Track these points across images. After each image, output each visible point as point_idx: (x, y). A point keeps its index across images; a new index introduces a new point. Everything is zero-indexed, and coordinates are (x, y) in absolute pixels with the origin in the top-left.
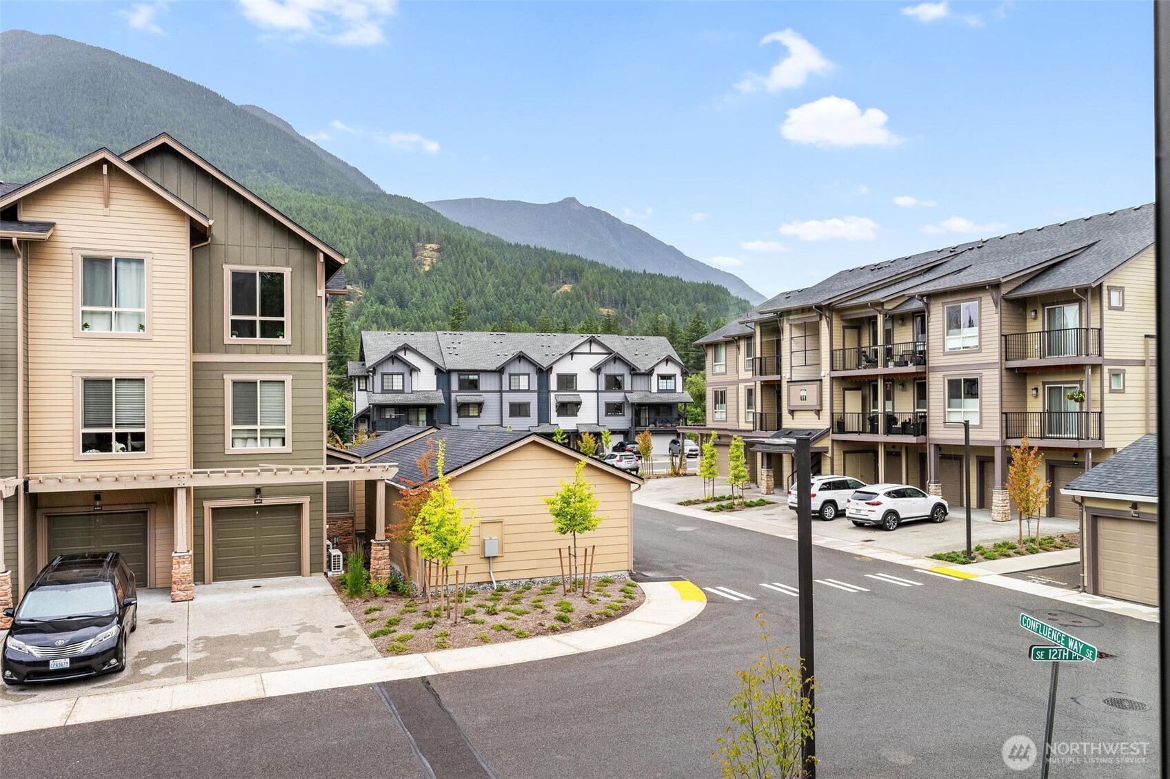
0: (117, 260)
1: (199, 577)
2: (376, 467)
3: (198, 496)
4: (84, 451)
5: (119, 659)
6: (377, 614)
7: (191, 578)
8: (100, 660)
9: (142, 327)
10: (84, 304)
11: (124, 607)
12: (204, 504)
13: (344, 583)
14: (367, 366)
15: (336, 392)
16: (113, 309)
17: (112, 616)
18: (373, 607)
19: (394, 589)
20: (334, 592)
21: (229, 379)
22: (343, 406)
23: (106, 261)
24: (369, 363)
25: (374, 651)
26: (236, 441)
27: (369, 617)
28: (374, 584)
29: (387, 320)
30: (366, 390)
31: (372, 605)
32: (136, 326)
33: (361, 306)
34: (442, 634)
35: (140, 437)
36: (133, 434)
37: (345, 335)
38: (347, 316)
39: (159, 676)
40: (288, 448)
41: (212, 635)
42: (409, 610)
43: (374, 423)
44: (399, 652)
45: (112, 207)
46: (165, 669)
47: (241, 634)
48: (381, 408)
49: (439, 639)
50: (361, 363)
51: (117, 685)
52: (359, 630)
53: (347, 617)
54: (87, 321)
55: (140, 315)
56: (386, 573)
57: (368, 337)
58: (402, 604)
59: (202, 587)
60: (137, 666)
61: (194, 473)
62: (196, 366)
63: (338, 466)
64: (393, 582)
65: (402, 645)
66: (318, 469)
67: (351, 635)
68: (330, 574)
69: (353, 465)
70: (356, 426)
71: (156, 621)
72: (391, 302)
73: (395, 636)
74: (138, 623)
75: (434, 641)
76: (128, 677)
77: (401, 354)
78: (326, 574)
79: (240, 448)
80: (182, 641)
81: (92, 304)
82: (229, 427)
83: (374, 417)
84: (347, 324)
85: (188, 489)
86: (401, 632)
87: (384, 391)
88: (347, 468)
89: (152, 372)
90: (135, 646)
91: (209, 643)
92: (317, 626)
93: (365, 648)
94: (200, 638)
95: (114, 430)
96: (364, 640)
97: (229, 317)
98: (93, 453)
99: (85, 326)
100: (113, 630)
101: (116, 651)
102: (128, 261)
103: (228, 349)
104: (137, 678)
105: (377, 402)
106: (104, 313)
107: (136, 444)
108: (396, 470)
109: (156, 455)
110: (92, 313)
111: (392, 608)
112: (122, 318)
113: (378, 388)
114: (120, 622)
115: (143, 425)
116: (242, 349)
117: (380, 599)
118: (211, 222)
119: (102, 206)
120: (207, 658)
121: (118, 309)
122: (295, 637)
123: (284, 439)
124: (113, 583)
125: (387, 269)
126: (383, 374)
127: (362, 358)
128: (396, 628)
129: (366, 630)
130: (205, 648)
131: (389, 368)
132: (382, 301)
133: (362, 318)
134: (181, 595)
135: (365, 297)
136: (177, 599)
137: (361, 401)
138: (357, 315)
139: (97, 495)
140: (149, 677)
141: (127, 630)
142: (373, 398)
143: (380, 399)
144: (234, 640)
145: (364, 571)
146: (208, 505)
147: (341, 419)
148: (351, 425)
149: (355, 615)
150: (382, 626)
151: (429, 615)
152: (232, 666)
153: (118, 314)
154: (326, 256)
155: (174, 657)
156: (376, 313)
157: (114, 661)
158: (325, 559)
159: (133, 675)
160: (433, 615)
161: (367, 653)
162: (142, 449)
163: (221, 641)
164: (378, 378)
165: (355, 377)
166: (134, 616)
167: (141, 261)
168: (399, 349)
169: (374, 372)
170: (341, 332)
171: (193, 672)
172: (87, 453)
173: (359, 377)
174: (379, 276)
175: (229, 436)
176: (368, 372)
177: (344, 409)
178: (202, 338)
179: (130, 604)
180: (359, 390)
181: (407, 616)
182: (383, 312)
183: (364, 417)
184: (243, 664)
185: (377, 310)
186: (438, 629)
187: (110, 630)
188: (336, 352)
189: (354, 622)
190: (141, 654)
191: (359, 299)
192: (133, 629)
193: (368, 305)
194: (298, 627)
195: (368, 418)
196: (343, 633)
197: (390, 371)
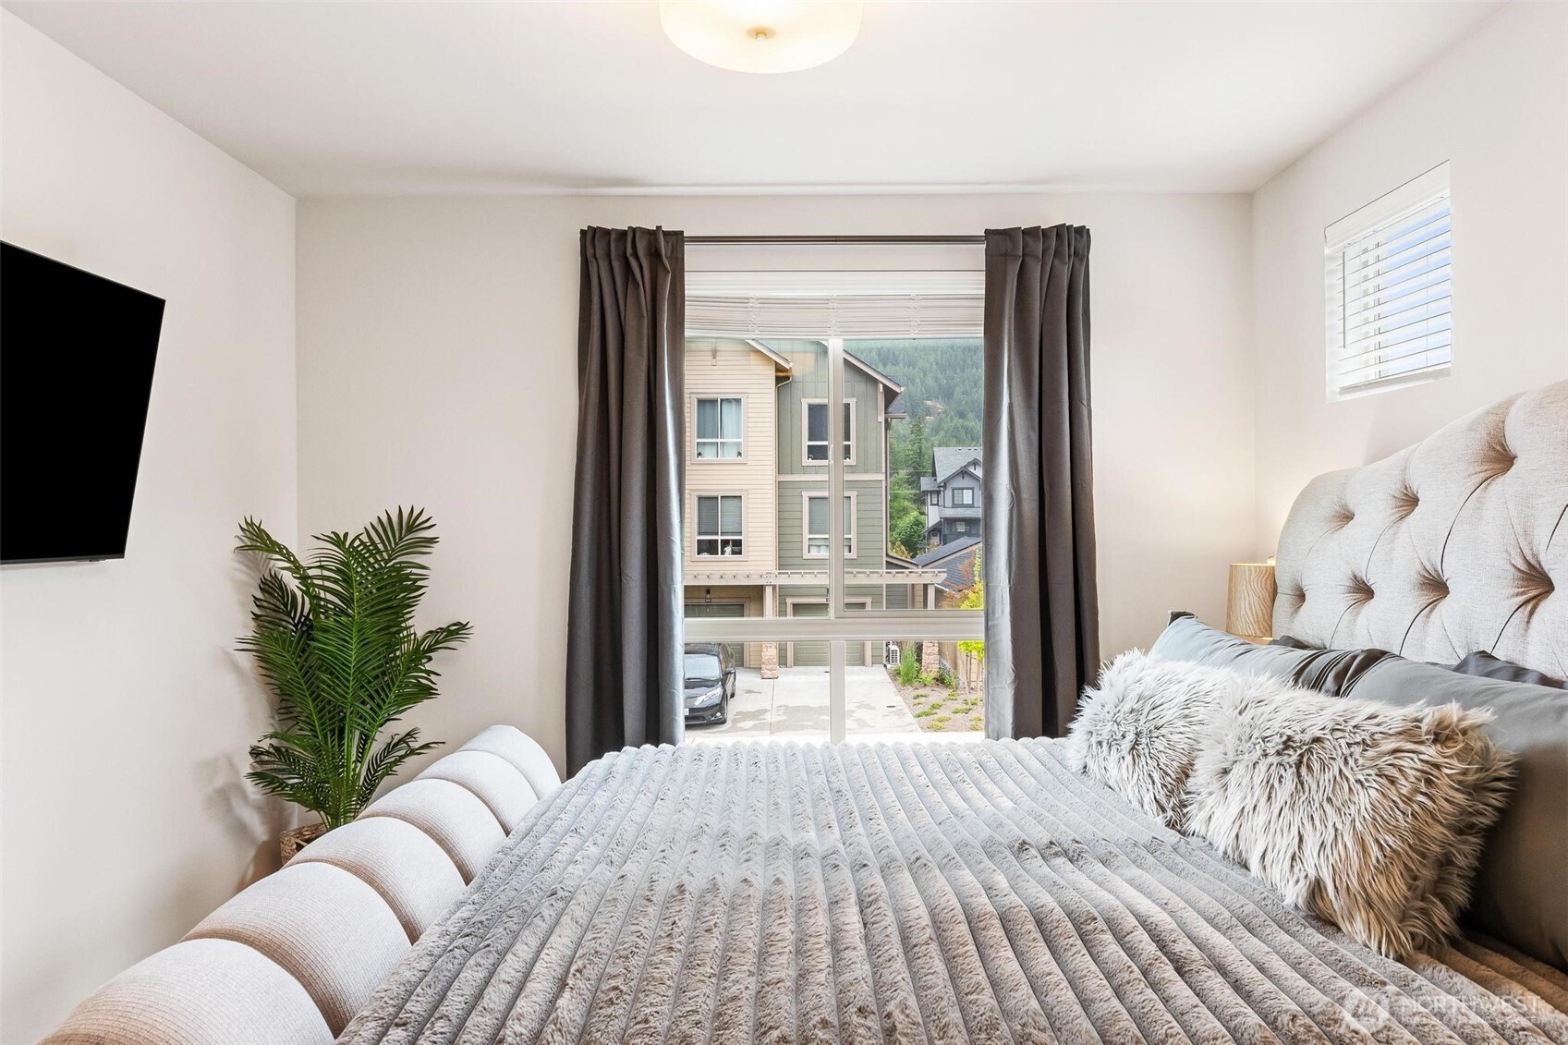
0: (721, 400)
1: (783, 661)
2: (926, 572)
3: (783, 592)
4: (699, 554)
5: (723, 714)
6: (922, 700)
7: (776, 660)
8: (710, 712)
9: (740, 454)
10: (698, 437)
11: (727, 674)
12: (787, 600)
13: (899, 674)
14: (939, 481)
15: (913, 506)
16: (719, 440)
17: (717, 681)
18: (920, 693)
19: (941, 681)
20: (889, 680)
21: (806, 495)
22: (917, 520)
23: (714, 402)
24: (940, 478)
25: (917, 727)
26: (812, 548)
27: (916, 701)
28: (924, 675)
29: (966, 433)
30: (938, 505)
31: (921, 692)
32: (736, 454)
33: (941, 420)
34: (975, 719)
35: (738, 543)
36: (733, 541)
37: (923, 450)
38: (926, 431)
39: (750, 729)
40: (853, 555)
41: (790, 705)
42: (952, 698)
43: (945, 536)
44: (938, 729)
45: (718, 358)
46: (755, 725)
47: (812, 706)
48: (951, 521)
49: (973, 723)
50: (933, 479)
51: (721, 732)
52: (906, 710)
53: (898, 700)
54: (700, 451)
55: (738, 444)
56: (935, 667)
57: (940, 453)
58: (946, 693)
59: (784, 669)
60: (734, 721)
61: (779, 573)
62: (781, 485)
63: (894, 571)
64: (941, 676)
65: (940, 724)
66: (877, 573)
67: (900, 713)
68: (889, 666)
69: (907, 571)
70: (929, 538)
71: (749, 692)
72: (971, 415)
73: (936, 717)
74: (737, 692)
75: (969, 724)
76: (730, 728)
77: (971, 469)
78: (885, 666)
79: (814, 553)
80: (767, 706)
81: (704, 437)
82: (807, 536)
83: (946, 531)
84: (927, 440)
85: (774, 587)
86: (941, 714)
87: (954, 506)
88: (903, 573)
89: (747, 490)
90: (733, 708)
91: (788, 710)
92: (872, 705)
93: (909, 724)
94: (781, 706)
95: (719, 538)
96: (910, 718)
97: (806, 443)
98: (705, 556)
99: (699, 454)
100: (718, 691)
101: (720, 707)
102: (728, 401)
103: (805, 470)
104: (735, 729)
105: (947, 516)
106: (712, 443)
107: (736, 549)
108: (945, 575)
109: (750, 558)
110: (704, 444)
111: (938, 695)
112: (725, 447)
113: (949, 503)
114: (723, 685)
115: (740, 533)
116: (816, 470)
117: (928, 688)
118: (791, 365)
119: (711, 358)
120: (786, 720)
121: (722, 440)
122: (853, 711)
123: (850, 547)
124: (719, 657)
125: (967, 382)
126: (954, 489)
127: (934, 474)
128: (937, 711)
129: (912, 711)
130: (785, 713)
131: (959, 483)
132: (962, 415)
133: (942, 433)
134: (768, 674)
135: (945, 412)
136: (765, 676)
137: (933, 516)
138: (936, 430)
139: (708, 590)
140: (742, 729)
141: (729, 693)
142: (944, 512)
143: (951, 513)
144: (807, 709)
145: (916, 664)
146: (790, 601)
147: (915, 532)
148: (924, 539)
149: (905, 699)
150: (927, 708)
151: (967, 704)
152: (803, 727)
153: (723, 444)
154: (885, 386)
155: (761, 717)
156: (956, 427)
157: (718, 714)
158: (885, 654)
159: (732, 727)
160: (970, 703)
161: (909, 728)
162: (740, 553)
163: (796, 709)
164: (948, 493)
165: (928, 492)
166: (733, 684)
167: (738, 401)
168: (969, 464)
169: (945, 487)
170: (920, 448)
171: (774, 728)
172: (701, 556)
173: (931, 492)
174: (958, 390)
175: (806, 543)
176: (939, 487)
177: (918, 523)
178: (784, 462)
179: (730, 673)
180: (932, 504)
181: (949, 703)
182: (962, 427)
183: (936, 530)
184: (812, 728)
185: (956, 425)
186: (972, 715)
187: (715, 692)
188: (915, 468)
189: (904, 704)
190: (738, 713)
191: (939, 414)
192: (732, 696)
193: (948, 419)
194: (856, 705)
195: (940, 532)
196: (893, 712)
197: (961, 486)
